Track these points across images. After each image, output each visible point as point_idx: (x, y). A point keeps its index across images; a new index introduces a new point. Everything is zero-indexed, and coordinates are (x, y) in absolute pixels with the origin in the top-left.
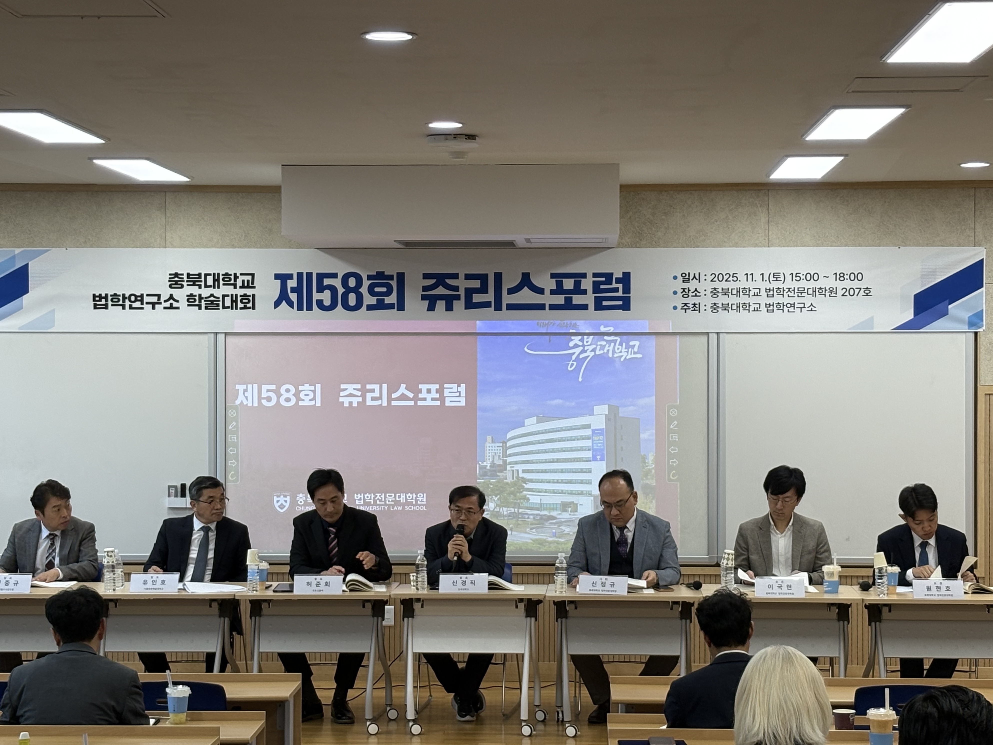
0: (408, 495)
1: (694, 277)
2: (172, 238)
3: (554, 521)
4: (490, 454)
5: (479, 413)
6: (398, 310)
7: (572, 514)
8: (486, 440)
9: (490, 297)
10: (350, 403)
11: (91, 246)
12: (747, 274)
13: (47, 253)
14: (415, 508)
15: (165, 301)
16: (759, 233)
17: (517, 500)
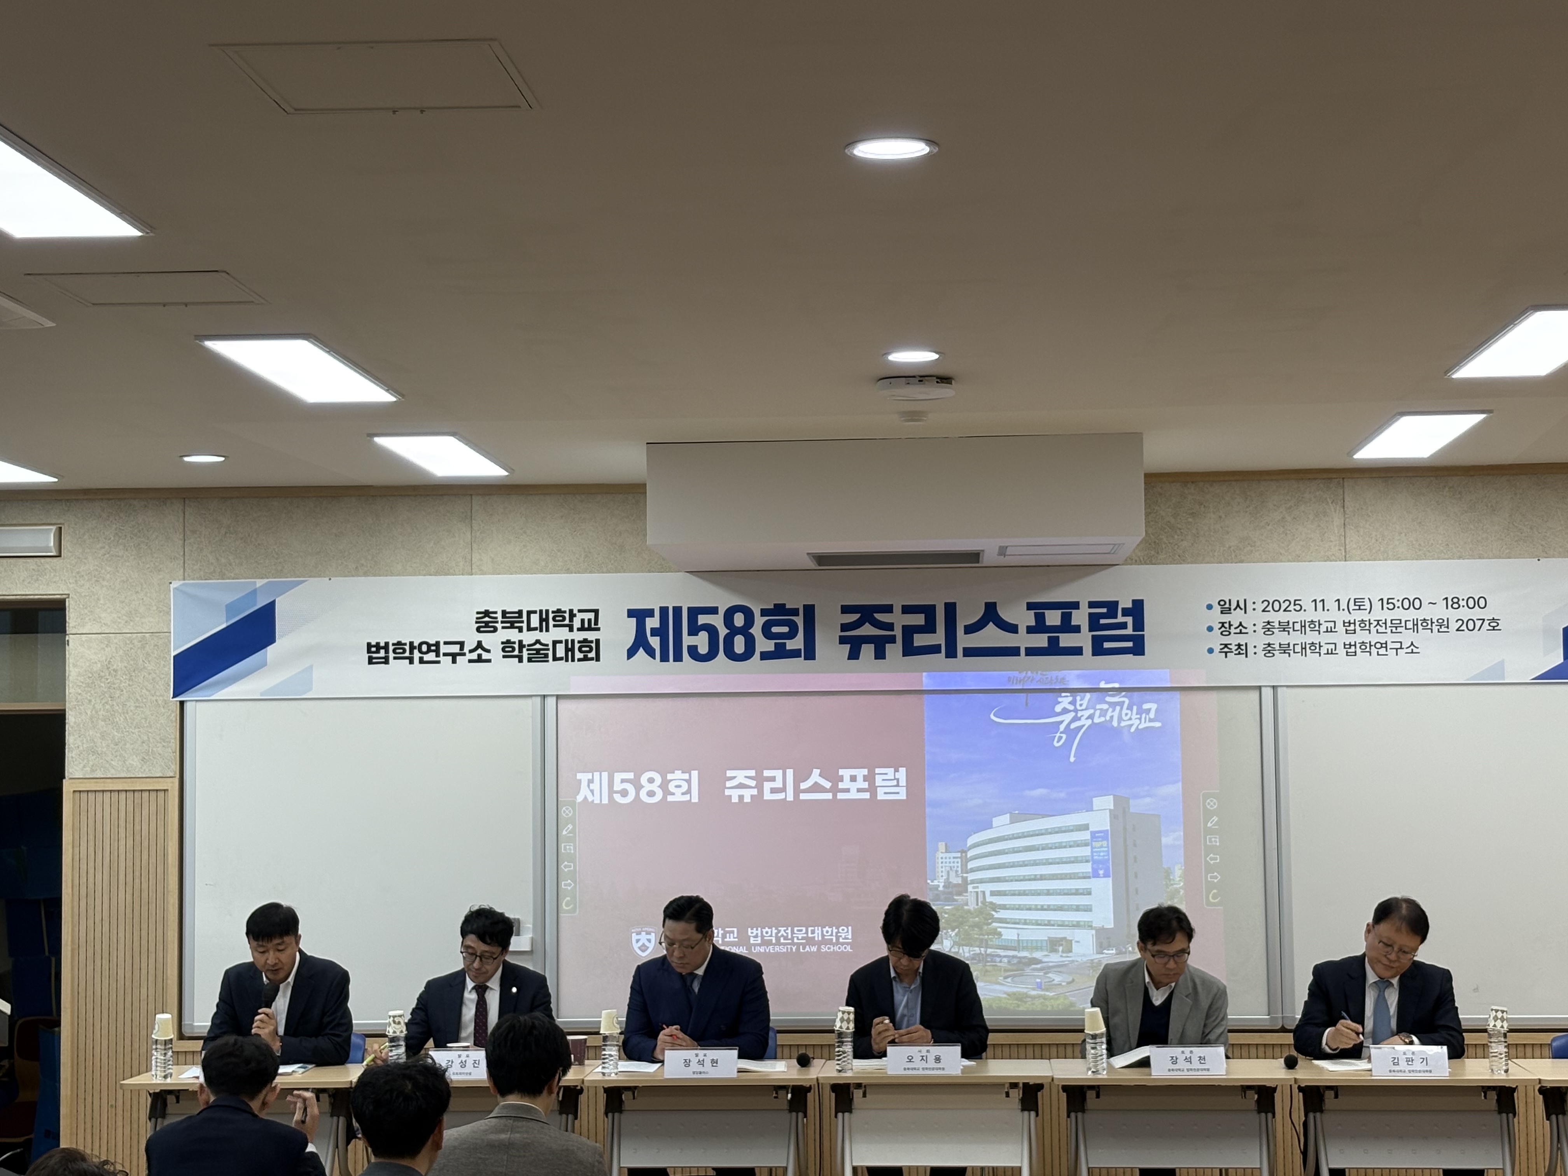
0: (825, 930)
1: (1238, 605)
2: (481, 560)
3: (1038, 966)
4: (943, 869)
5: (928, 810)
6: (805, 659)
7: (1064, 955)
8: (937, 850)
9: (939, 638)
10: (741, 797)
11: (366, 574)
12: (1315, 601)
13: (300, 586)
14: (836, 948)
15: (471, 651)
16: (1331, 541)
17: (984, 935)
